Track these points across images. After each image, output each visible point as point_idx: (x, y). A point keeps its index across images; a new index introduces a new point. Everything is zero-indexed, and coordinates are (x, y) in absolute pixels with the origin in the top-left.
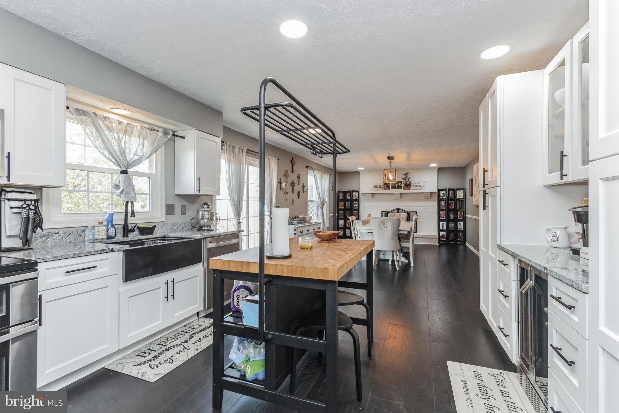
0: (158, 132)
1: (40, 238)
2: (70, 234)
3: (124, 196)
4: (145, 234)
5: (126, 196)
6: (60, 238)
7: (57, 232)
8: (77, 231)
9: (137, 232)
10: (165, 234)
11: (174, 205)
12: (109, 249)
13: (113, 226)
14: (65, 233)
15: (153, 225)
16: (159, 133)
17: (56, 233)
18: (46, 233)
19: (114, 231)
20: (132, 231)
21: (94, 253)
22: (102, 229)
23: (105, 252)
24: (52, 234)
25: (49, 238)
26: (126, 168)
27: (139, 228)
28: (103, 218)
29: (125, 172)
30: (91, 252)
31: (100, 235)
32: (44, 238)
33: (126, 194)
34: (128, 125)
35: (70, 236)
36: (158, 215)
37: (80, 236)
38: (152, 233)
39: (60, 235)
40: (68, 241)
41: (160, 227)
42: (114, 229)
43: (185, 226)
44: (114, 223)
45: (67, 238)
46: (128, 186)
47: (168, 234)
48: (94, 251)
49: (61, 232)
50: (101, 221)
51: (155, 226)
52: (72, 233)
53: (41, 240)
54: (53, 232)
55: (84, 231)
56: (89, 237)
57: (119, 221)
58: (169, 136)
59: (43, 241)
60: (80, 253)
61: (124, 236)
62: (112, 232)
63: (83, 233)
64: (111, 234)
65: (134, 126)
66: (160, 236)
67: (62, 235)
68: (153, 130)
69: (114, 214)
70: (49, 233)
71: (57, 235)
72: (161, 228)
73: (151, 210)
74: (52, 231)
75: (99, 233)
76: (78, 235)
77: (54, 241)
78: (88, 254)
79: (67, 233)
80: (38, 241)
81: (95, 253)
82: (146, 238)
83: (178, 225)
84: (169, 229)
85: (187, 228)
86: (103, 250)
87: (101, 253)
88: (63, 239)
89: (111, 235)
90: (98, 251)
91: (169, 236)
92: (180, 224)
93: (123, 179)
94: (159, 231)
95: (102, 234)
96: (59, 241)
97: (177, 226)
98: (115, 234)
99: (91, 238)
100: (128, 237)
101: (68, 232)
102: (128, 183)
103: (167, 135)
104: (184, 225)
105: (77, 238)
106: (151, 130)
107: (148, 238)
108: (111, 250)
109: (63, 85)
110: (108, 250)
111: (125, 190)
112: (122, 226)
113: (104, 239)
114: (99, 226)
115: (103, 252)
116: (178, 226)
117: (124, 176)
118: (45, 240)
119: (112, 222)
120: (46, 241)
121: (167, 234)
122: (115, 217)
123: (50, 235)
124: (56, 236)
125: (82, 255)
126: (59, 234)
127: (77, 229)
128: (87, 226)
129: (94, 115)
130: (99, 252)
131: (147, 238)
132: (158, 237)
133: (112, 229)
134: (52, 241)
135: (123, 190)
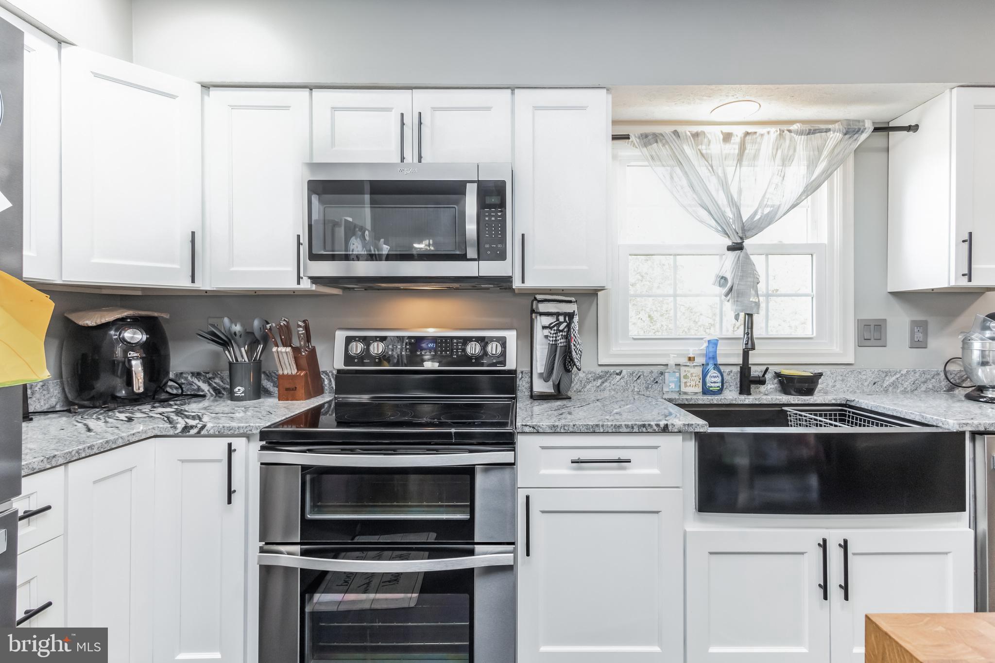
0: (828, 134)
1: (594, 380)
2: (639, 377)
3: (734, 301)
4: (793, 392)
5: (737, 301)
6: (623, 384)
7: (618, 371)
8: (652, 372)
9: (771, 385)
10: (848, 398)
11: (885, 320)
12: (658, 425)
13: (717, 366)
14: (632, 374)
15: (818, 370)
16: (831, 134)
17: (617, 374)
18: (602, 372)
19: (719, 379)
20: (761, 381)
21: (625, 430)
22: (691, 372)
23: (649, 430)
24: (611, 375)
25: (606, 381)
26: (741, 238)
27: (778, 375)
28: (697, 349)
29: (737, 247)
30: (620, 426)
31: (688, 384)
32: (600, 381)
33: (738, 297)
34: (747, 138)
35: (639, 381)
36: (836, 348)
37: (657, 382)
38: (810, 392)
39: (624, 377)
40: (636, 390)
41: (840, 378)
42: (719, 375)
43: (923, 380)
44: (720, 360)
45: (635, 384)
46: (742, 278)
47: (857, 400)
48: (626, 425)
49: (624, 372)
50: (691, 356)
51: (820, 375)
52: (642, 376)
53: (595, 383)
54: (612, 371)
55: (662, 373)
56: (670, 386)
57: (730, 355)
58: (864, 136)
59: (598, 387)
60: (597, 425)
61: (741, 393)
62: (713, 380)
63: (661, 378)
64: (712, 385)
65: (762, 135)
66: (833, 402)
67: (625, 377)
68: (810, 132)
69: (719, 341)
70: (607, 372)
71: (618, 377)
72: (843, 380)
73: (815, 335)
74: (612, 369)
75: (686, 380)
76: (653, 381)
77: (613, 387)
78: (614, 430)
79: (634, 375)
80: (590, 385)
81: (628, 430)
82: (793, 402)
83: (898, 376)
84: (866, 384)
85: (930, 386)
86: (644, 426)
87: (641, 431)
88: (628, 386)
89: (711, 387)
90: (635, 427)
91: (857, 405)
92: (904, 372)
93: (733, 264)
94: (835, 388)
95: (692, 382)
96: (622, 388)
97: (894, 378)
98: (720, 385)
99: (672, 388)
100: (749, 394)
101: (636, 373)
102: (743, 271)
103: (856, 136)
104: (921, 376)
105: (650, 386)
106: (809, 134)
107: (800, 402)
108: (664, 427)
109: (605, 91)
110: (655, 428)
111: (735, 288)
112: (738, 369)
113: (696, 393)
114: (689, 366)
115: (644, 430)
116: (897, 379)
117: (735, 255)
118: (601, 385)
119: (714, 358)
120: (602, 387)
121: (853, 399)
122: (722, 349)
123: (607, 376)
124: (618, 379)
125: (602, 431)
126: (622, 375)
127: (652, 368)
128: (668, 365)
129: (674, 137)
130: (636, 430)
131: (796, 402)
132: (827, 402)
133: (715, 375)
134: (610, 388)
135: (732, 287)
